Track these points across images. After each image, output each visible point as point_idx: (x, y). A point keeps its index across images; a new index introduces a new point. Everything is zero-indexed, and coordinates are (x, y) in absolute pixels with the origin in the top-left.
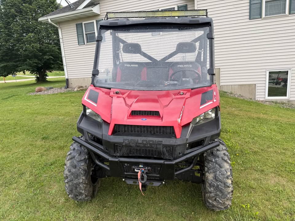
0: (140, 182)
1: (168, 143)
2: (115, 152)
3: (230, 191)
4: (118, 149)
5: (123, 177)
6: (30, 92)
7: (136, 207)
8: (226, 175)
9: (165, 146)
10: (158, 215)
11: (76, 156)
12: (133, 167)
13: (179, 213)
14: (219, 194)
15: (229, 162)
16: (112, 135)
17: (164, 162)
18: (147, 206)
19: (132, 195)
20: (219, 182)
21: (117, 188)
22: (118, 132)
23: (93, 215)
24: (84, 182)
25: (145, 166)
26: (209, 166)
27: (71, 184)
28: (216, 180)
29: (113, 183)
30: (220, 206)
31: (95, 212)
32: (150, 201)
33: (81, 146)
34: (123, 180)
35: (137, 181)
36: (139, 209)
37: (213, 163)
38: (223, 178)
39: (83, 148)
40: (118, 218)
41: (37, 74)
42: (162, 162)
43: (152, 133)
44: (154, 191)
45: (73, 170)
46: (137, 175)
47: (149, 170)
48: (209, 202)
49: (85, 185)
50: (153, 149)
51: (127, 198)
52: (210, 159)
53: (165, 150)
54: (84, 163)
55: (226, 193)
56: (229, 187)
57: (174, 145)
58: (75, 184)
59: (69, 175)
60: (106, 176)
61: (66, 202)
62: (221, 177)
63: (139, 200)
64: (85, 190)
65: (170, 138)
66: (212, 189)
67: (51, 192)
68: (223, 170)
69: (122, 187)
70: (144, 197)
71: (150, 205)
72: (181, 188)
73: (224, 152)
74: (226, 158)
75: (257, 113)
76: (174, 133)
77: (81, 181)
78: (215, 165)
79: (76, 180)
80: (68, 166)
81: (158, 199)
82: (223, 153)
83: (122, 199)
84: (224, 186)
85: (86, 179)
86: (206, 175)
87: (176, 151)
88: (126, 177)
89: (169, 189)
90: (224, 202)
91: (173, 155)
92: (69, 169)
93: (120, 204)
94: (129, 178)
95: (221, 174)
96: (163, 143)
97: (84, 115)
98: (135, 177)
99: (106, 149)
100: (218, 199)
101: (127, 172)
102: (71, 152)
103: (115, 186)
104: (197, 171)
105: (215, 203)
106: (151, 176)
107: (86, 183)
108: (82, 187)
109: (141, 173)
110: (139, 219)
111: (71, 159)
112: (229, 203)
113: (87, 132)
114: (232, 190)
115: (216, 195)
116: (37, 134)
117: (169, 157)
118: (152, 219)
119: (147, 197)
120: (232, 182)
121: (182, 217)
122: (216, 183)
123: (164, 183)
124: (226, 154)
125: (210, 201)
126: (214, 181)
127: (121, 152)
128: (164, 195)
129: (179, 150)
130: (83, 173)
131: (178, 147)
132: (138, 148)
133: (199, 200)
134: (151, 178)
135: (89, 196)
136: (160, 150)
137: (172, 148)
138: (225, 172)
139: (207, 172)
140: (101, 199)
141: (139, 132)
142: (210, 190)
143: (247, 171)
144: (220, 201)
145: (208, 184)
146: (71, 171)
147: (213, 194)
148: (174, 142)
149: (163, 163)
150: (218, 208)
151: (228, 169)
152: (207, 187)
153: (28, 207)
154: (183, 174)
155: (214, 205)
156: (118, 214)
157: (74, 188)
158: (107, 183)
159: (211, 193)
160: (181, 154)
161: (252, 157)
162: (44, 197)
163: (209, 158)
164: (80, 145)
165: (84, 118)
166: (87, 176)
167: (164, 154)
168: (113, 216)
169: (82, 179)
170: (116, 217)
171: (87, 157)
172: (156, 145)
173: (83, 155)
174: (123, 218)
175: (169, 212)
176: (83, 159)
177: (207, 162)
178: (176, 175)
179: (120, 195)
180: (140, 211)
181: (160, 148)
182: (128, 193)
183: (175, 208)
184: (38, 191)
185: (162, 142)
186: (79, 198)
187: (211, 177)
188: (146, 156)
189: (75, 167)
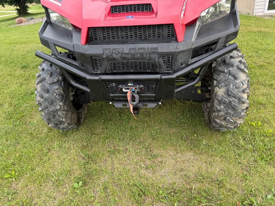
0: (130, 104)
1: (166, 50)
2: (94, 69)
3: (244, 108)
4: (98, 65)
5: (108, 100)
6: (10, 24)
7: (129, 132)
8: (242, 89)
9: (162, 55)
10: (154, 139)
11: (47, 78)
12: (120, 86)
13: (178, 135)
14: (231, 112)
15: (247, 71)
16: (86, 44)
17: (161, 76)
18: (141, 130)
19: (123, 120)
20: (232, 98)
21: (107, 114)
22: (94, 40)
23: (81, 144)
24: (63, 109)
25: (136, 84)
26: (219, 79)
27: (46, 111)
28: (229, 95)
29: (102, 109)
30: (229, 126)
31: (82, 141)
32: (144, 124)
33: (51, 65)
34: (111, 103)
35: (127, 104)
36: (132, 134)
37: (225, 74)
38: (237, 93)
39: (55, 67)
40: (109, 145)
41: (17, 6)
42: (158, 76)
43: (143, 38)
44: (148, 114)
45: (46, 95)
46: (126, 97)
47: (141, 89)
48: (216, 122)
49: (64, 112)
50: (145, 60)
51: (118, 123)
52: (221, 70)
53: (162, 61)
54: (57, 86)
55: (240, 110)
56: (244, 103)
57: (175, 52)
58: (51, 111)
59: (43, 102)
60: (92, 101)
61: (50, 132)
62: (235, 91)
63: (131, 124)
64: (65, 117)
65: (169, 42)
66: (222, 107)
67: (32, 122)
68: (238, 82)
69: (112, 112)
70: (137, 121)
71: (145, 129)
72: (179, 109)
73: (240, 60)
74: (242, 67)
75: (257, 26)
76: (174, 35)
77: (58, 107)
78: (228, 77)
79: (52, 107)
80: (39, 90)
81: (153, 121)
82: (238, 61)
83: (112, 124)
84: (238, 102)
85: (65, 105)
86: (215, 90)
87: (177, 61)
88: (113, 100)
89: (164, 110)
90: (235, 121)
91: (173, 67)
92: (40, 95)
93: (111, 130)
94: (117, 101)
95: (236, 88)
96: (160, 50)
97: (48, 22)
98: (124, 99)
99: (82, 66)
100: (229, 118)
101: (112, 93)
102: (40, 73)
103: (104, 111)
104: (200, 88)
105: (223, 123)
106: (145, 96)
107: (66, 109)
108: (61, 114)
109: (131, 93)
110: (133, 144)
111: (41, 81)
112: (240, 121)
113: (53, 44)
114: (247, 106)
115: (227, 114)
116: (15, 64)
117: (167, 70)
118: (148, 144)
119: (140, 121)
120: (248, 96)
121: (183, 139)
122: (228, 99)
123: (160, 103)
124: (243, 61)
125: (218, 121)
126: (225, 96)
127: (102, 68)
128: (160, 118)
129: (181, 59)
130: (58, 98)
131: (181, 54)
132: (125, 61)
133: (200, 121)
134: (144, 99)
135: (74, 124)
136: (155, 62)
137: (171, 57)
138: (242, 85)
139: (216, 86)
140: (90, 126)
141: (124, 38)
142: (219, 108)
143: (253, 86)
144: (231, 120)
145: (217, 101)
146: (44, 96)
147: (223, 112)
148: (175, 47)
149: (160, 78)
150: (226, 127)
151: (245, 80)
152: (215, 105)
153: (7, 140)
154: (183, 92)
155: (223, 125)
156: (108, 140)
157: (52, 117)
158: (95, 109)
159: (219, 111)
160: (184, 65)
161: (258, 72)
162: (25, 128)
163: (220, 68)
164: (50, 63)
165: (48, 27)
166: (65, 101)
167: (160, 66)
168: (104, 143)
169: (59, 105)
170: (107, 144)
171: (60, 78)
172: (150, 54)
173: (55, 76)
174: (115, 145)
175: (166, 135)
176: (56, 81)
177: (216, 74)
178: (177, 92)
179: (111, 120)
180: (134, 136)
181: (155, 59)
182: (119, 117)
183: (174, 130)
184: (18, 122)
185: (157, 48)
186: (61, 127)
187: (221, 92)
188: (136, 71)
189: (48, 91)
